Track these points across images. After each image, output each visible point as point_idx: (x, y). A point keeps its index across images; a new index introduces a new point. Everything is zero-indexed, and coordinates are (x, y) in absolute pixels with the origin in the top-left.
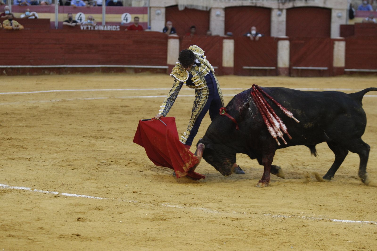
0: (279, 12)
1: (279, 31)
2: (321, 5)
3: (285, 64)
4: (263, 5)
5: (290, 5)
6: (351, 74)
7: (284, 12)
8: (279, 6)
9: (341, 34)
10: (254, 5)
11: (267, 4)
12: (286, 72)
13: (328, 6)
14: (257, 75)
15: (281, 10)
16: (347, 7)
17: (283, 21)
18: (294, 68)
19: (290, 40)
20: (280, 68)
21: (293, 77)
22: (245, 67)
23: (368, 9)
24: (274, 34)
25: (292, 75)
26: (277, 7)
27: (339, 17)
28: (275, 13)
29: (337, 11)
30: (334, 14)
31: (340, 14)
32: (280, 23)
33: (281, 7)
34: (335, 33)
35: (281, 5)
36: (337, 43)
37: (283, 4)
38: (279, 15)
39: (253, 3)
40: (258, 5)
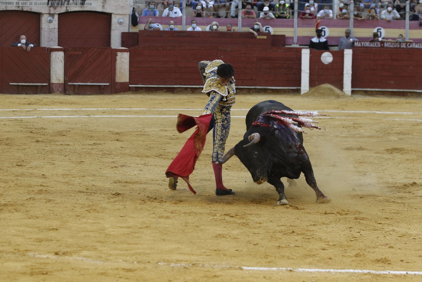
0: (50, 18)
1: (50, 40)
2: (99, 9)
3: (59, 80)
4: (31, 9)
5: (62, 10)
6: (137, 91)
7: (56, 17)
8: (50, 10)
9: (123, 43)
10: (20, 9)
11: (35, 9)
12: (60, 89)
13: (108, 10)
14: (27, 94)
15: (52, 15)
16: (130, 12)
17: (55, 28)
18: (69, 84)
19: (64, 51)
20: (53, 84)
21: (69, 94)
22: (11, 84)
23: (155, 14)
24: (45, 43)
25: (67, 92)
26: (48, 12)
27: (120, 23)
28: (45, 19)
29: (118, 17)
30: (114, 20)
31: (121, 20)
32: (51, 30)
33: (52, 11)
34: (116, 42)
35: (52, 9)
36: (119, 54)
37: (55, 8)
38: (50, 22)
39: (19, 7)
40: (25, 9)
